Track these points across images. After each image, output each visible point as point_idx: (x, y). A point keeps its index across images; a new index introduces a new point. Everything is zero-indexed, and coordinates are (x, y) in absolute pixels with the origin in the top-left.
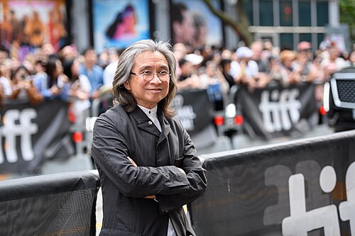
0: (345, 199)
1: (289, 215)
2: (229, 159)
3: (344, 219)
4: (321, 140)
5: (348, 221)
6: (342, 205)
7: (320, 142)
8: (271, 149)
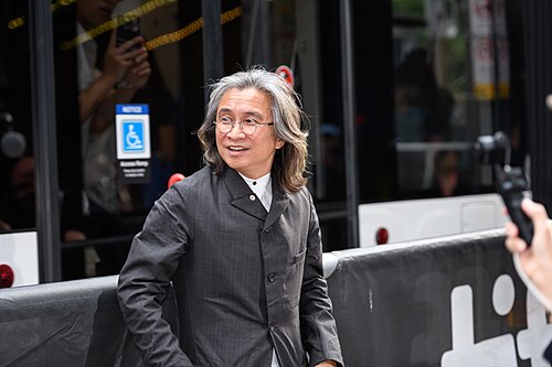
0: (525, 327)
1: (451, 349)
2: (373, 259)
3: (524, 356)
4: (496, 235)
5: (529, 360)
6: (521, 335)
7: (495, 238)
8: (428, 246)
